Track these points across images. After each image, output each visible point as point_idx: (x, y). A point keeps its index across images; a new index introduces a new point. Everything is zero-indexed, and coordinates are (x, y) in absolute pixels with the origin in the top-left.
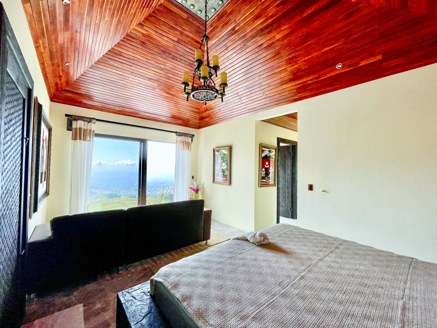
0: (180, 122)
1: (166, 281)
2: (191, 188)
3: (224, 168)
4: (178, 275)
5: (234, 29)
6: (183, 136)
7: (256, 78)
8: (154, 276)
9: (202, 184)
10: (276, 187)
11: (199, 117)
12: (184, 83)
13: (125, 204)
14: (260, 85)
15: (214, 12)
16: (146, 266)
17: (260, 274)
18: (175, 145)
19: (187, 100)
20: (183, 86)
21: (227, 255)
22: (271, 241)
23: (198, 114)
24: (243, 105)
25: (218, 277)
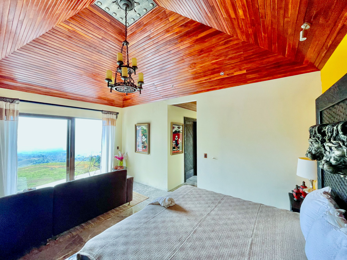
0: (106, 102)
1: (92, 254)
2: (116, 157)
3: (144, 140)
4: (102, 247)
5: (149, 36)
6: (108, 113)
7: (167, 75)
8: (80, 251)
9: (126, 153)
10: (183, 154)
11: (122, 98)
12: (107, 79)
13: (54, 169)
14: (170, 80)
15: (133, 21)
16: (74, 233)
17: (167, 234)
18: (102, 121)
19: (111, 91)
20: (107, 82)
21: (143, 220)
22: (177, 203)
23: (122, 96)
24: (158, 92)
25: (135, 243)
